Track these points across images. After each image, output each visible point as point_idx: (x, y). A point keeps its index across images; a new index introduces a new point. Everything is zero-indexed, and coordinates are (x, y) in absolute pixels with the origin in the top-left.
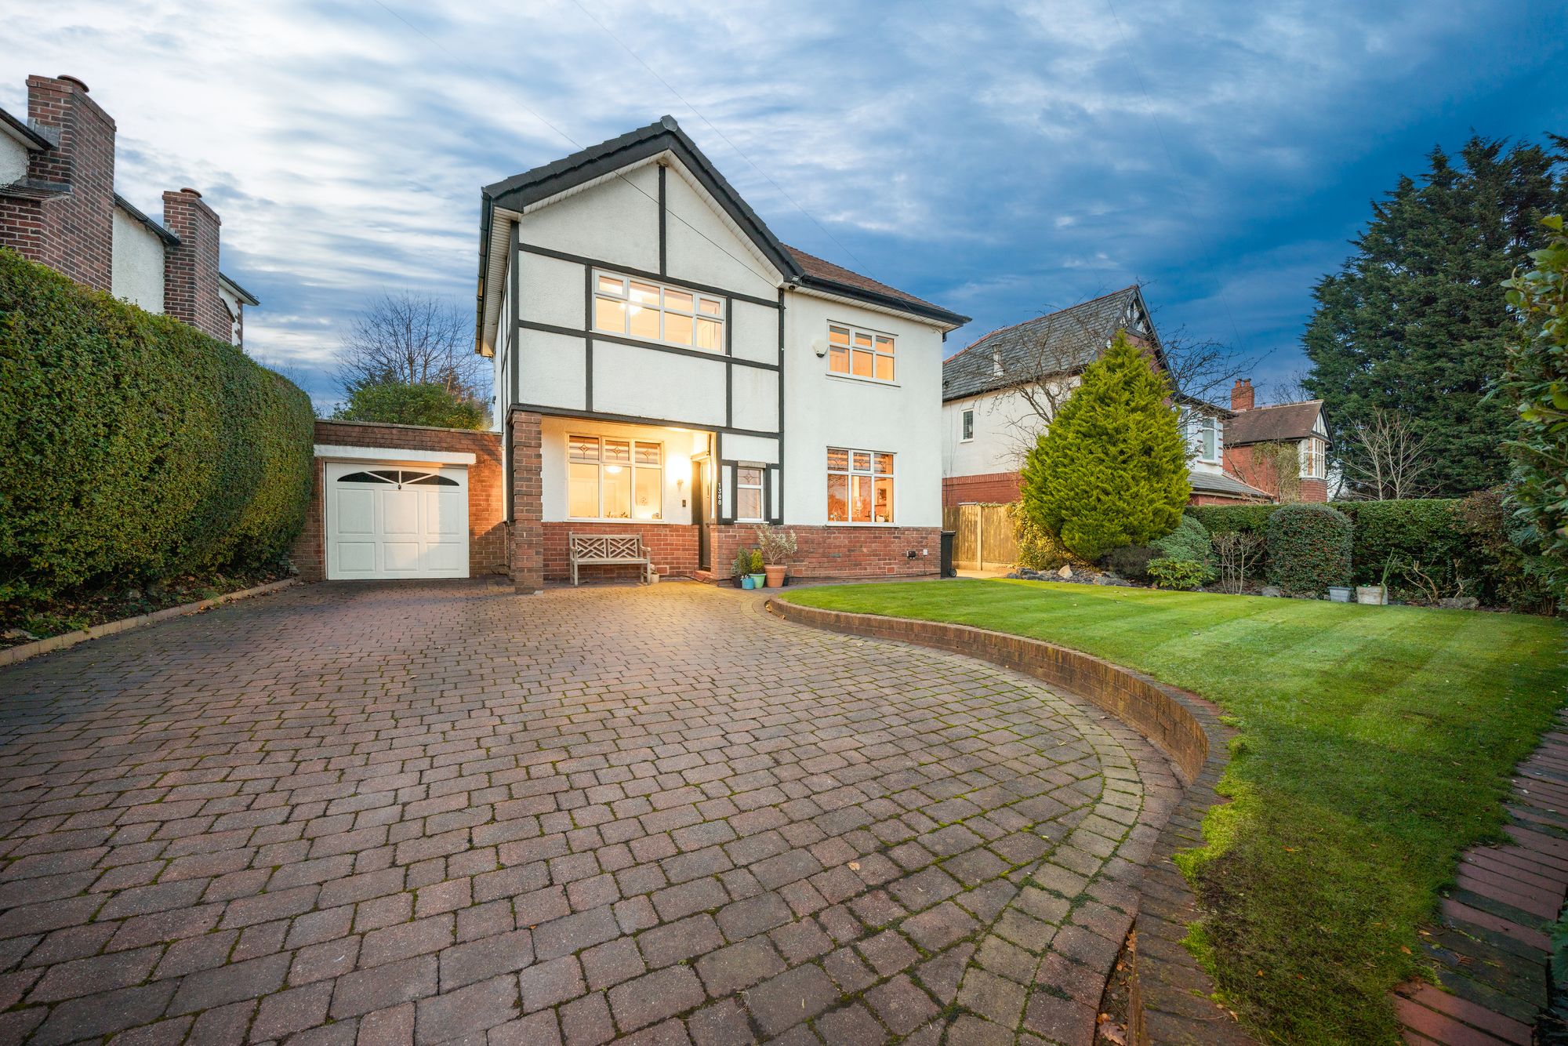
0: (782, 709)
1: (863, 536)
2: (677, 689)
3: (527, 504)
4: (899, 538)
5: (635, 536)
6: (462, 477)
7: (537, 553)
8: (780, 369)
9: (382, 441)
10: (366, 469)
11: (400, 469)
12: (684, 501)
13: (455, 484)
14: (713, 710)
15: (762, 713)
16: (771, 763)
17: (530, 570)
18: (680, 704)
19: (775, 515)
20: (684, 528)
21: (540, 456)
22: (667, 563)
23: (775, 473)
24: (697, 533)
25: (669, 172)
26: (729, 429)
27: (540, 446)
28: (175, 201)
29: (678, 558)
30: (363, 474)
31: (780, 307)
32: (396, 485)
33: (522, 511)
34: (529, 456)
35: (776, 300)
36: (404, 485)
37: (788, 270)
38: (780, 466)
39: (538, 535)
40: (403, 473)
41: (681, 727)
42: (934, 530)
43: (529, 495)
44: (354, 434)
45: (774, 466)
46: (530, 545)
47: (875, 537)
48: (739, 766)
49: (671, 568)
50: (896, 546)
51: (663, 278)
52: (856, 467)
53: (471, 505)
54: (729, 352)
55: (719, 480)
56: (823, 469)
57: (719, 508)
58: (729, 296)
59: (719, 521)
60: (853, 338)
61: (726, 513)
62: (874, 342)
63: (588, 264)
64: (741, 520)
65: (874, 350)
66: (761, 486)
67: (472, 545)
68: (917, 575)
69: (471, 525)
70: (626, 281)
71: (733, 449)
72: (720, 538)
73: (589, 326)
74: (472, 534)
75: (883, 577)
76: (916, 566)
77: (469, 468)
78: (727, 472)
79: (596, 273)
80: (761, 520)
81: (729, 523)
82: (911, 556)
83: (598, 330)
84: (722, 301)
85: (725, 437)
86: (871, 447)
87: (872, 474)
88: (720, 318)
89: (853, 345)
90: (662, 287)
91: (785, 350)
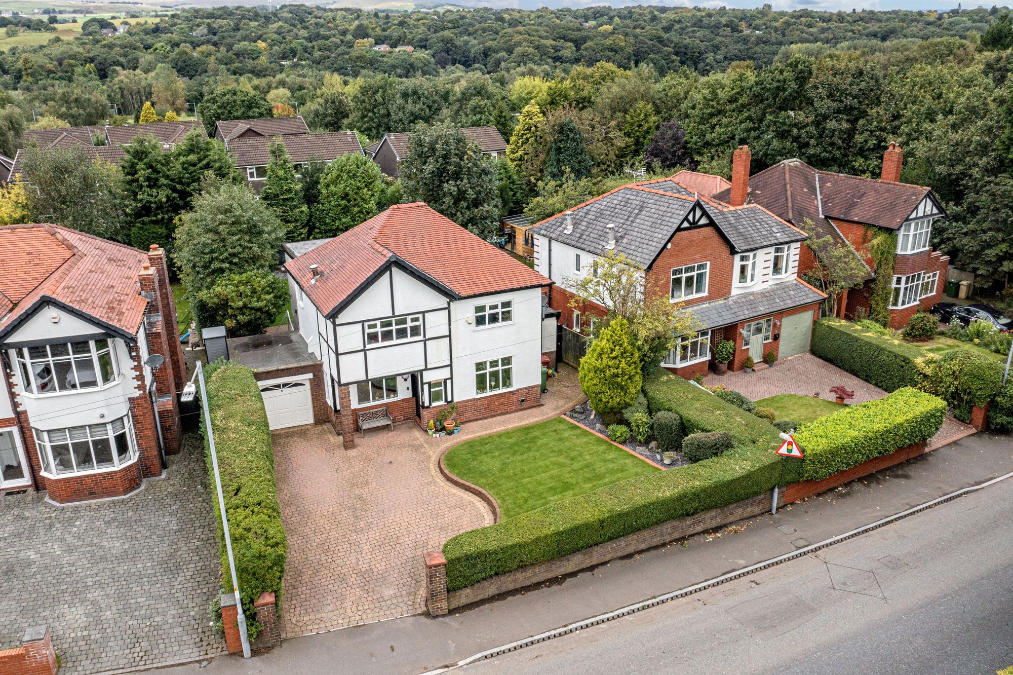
1: (495, 398)
3: (346, 410)
4: (516, 394)
5: (385, 408)
6: (308, 384)
7: (351, 428)
8: (449, 336)
9: (275, 376)
10: (268, 386)
11: (281, 383)
12: (408, 391)
13: (304, 385)
17: (349, 434)
19: (449, 399)
20: (408, 399)
21: (349, 395)
22: (401, 415)
23: (449, 382)
24: (414, 404)
25: (393, 273)
26: (426, 369)
29: (407, 413)
30: (267, 388)
31: (448, 308)
32: (281, 389)
33: (344, 413)
35: (446, 306)
36: (284, 389)
37: (450, 296)
38: (451, 378)
39: (351, 421)
40: (282, 385)
42: (536, 386)
43: (346, 405)
44: (264, 376)
45: (448, 379)
46: (348, 424)
47: (503, 397)
50: (515, 398)
51: (394, 316)
52: (491, 367)
53: (312, 395)
54: (425, 336)
55: (422, 391)
56: (473, 373)
57: (423, 403)
58: (423, 313)
59: (423, 407)
60: (487, 308)
61: (427, 404)
62: (500, 306)
63: (363, 322)
64: (434, 404)
65: (500, 310)
66: (443, 388)
67: (314, 411)
68: (526, 409)
69: (313, 403)
70: (378, 323)
71: (428, 377)
72: (424, 413)
73: (365, 346)
74: (314, 407)
75: (507, 413)
76: (526, 405)
77: (310, 379)
78: (426, 387)
79: (366, 324)
80: (442, 403)
81: (428, 407)
82: (523, 401)
83: (368, 347)
84: (421, 316)
85: (424, 373)
86: (498, 356)
87: (500, 368)
88: (420, 323)
89: (488, 312)
90: (393, 319)
91: (452, 327)
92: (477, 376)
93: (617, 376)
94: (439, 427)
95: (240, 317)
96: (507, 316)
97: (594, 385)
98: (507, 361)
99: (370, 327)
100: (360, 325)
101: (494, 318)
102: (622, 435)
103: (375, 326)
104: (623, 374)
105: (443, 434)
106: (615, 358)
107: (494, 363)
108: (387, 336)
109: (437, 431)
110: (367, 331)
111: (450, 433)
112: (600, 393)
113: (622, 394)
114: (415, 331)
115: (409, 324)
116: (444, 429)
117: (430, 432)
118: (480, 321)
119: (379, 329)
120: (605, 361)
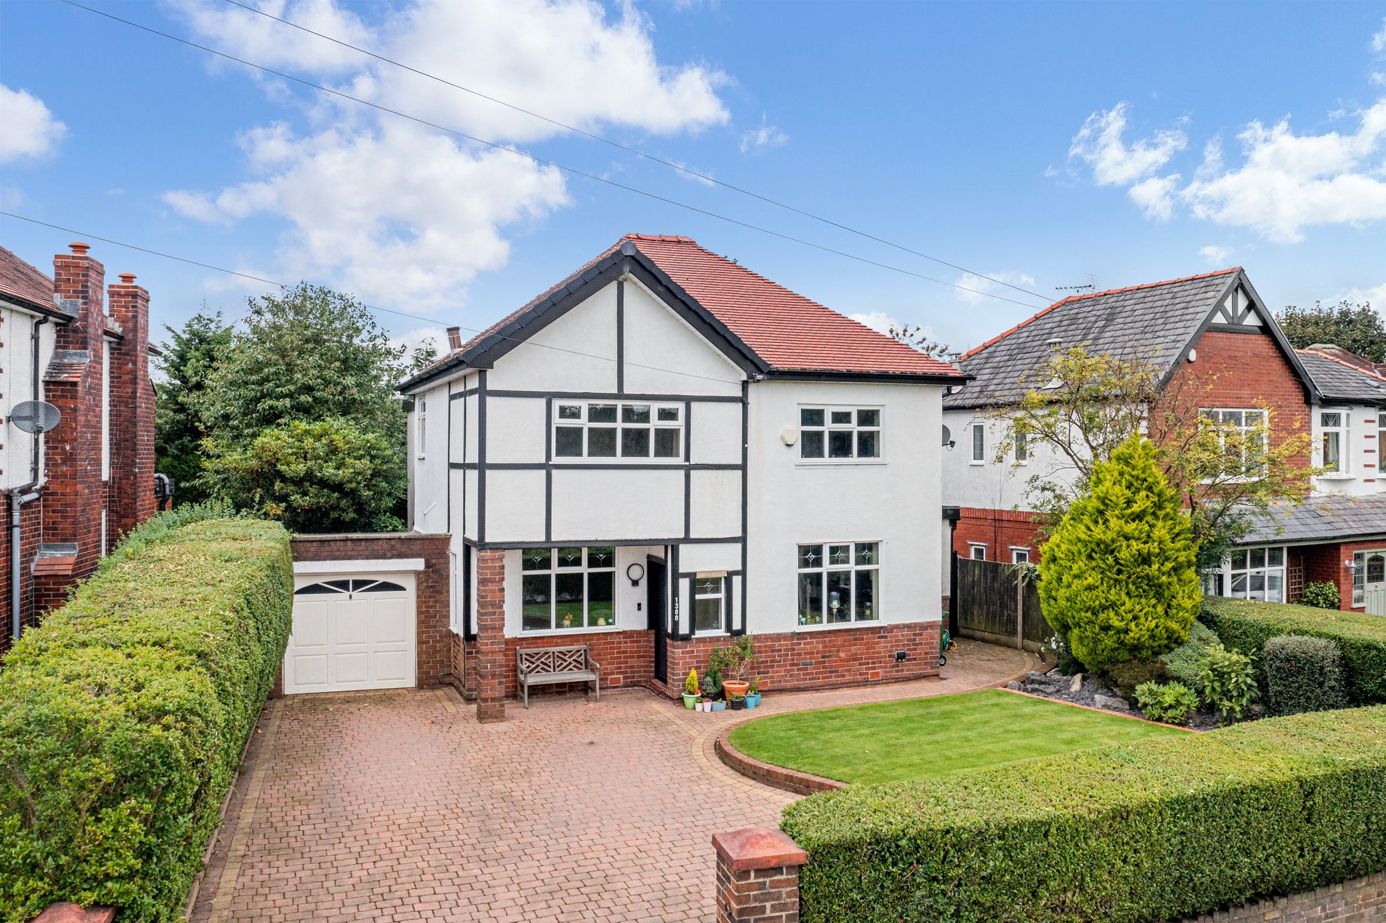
0: (701, 859)
1: (839, 641)
2: (637, 843)
3: (491, 638)
4: (886, 637)
5: (583, 647)
6: (410, 584)
7: (500, 683)
8: (743, 467)
9: (338, 553)
10: (320, 581)
11: (351, 578)
12: (639, 605)
13: (401, 588)
14: (658, 858)
15: (688, 862)
16: (686, 892)
17: (493, 699)
18: (639, 855)
19: (737, 625)
20: (638, 633)
21: (503, 590)
22: (621, 673)
23: (737, 580)
24: (652, 637)
25: (626, 286)
26: (687, 540)
27: (503, 579)
28: (119, 294)
29: (633, 667)
30: (317, 585)
31: (743, 401)
32: (347, 593)
33: (487, 644)
34: (493, 591)
35: (739, 394)
36: (355, 594)
37: (752, 367)
38: (743, 573)
39: (501, 666)
40: (354, 581)
41: (640, 870)
42: (931, 625)
43: (493, 628)
44: (312, 549)
45: (736, 573)
46: (494, 676)
47: (856, 639)
48: (669, 893)
49: (624, 678)
50: (882, 647)
51: (620, 395)
52: (833, 561)
53: (419, 613)
54: (687, 458)
55: (675, 593)
56: (792, 571)
57: (676, 624)
58: (688, 400)
59: (675, 636)
60: (828, 418)
61: (684, 629)
62: (854, 418)
63: (550, 397)
64: (699, 634)
65: (854, 427)
66: (722, 595)
67: (419, 654)
68: (908, 679)
69: (419, 634)
70: (584, 405)
71: (692, 560)
72: (676, 652)
73: (548, 457)
74: (420, 642)
75: (865, 683)
76: (907, 669)
77: (417, 573)
78: (684, 584)
79: (557, 404)
80: (721, 632)
81: (686, 638)
82: (901, 657)
83: (555, 460)
84: (681, 406)
85: (683, 548)
86: (850, 538)
87: (852, 567)
88: (679, 424)
89: (829, 426)
90: (620, 404)
91: (749, 446)
92: (803, 578)
93: (1145, 560)
94: (712, 690)
95: (296, 498)
96: (868, 446)
97: (1090, 588)
98: (867, 550)
99: (564, 412)
100: (543, 401)
101: (841, 445)
102: (1178, 703)
103: (575, 414)
104: (1163, 556)
105: (720, 705)
106: (1139, 517)
107: (838, 552)
108: (603, 442)
109: (705, 696)
110: (557, 421)
111: (738, 705)
112: (1104, 608)
113: (1160, 609)
114: (667, 442)
115: (654, 424)
116: (721, 695)
117: (689, 700)
118: (811, 445)
119: (584, 422)
120: (1114, 523)
